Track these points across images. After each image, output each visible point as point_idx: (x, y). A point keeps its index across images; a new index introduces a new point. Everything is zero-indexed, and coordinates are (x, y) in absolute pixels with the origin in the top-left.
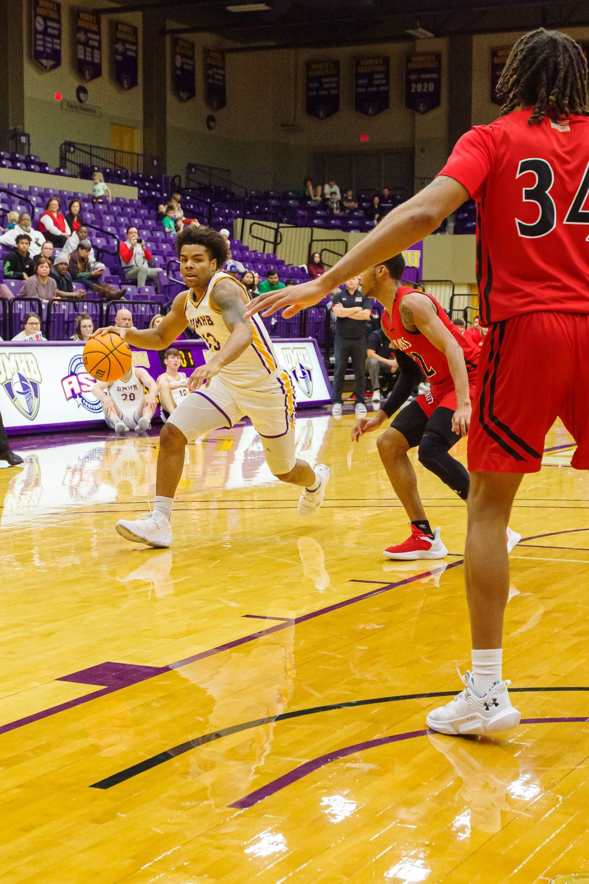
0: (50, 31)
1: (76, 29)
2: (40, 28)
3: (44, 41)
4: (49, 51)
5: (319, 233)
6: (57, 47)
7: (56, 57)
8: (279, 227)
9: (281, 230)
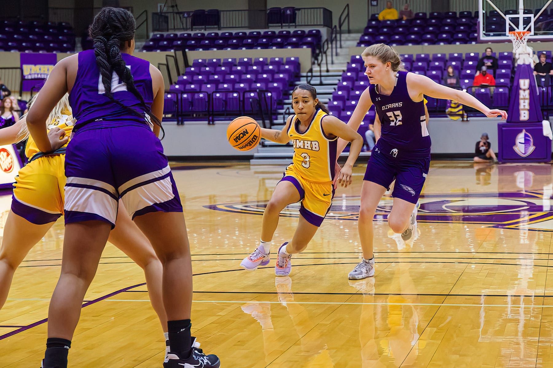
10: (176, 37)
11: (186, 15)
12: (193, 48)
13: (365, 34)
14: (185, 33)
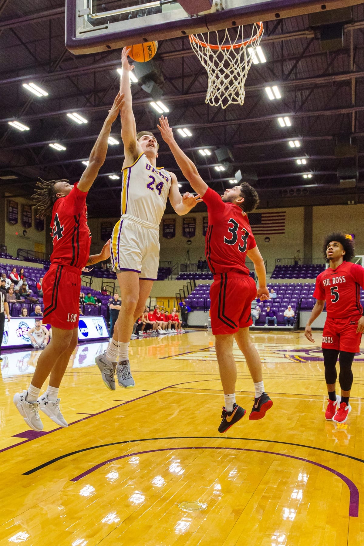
0: (14, 212)
1: (23, 211)
2: (11, 211)
3: (12, 215)
4: (14, 218)
5: (105, 280)
6: (17, 217)
7: (16, 220)
8: (91, 278)
9: (92, 279)
10: (190, 275)
11: (195, 265)
12: (198, 279)
13: (273, 274)
14: (194, 273)
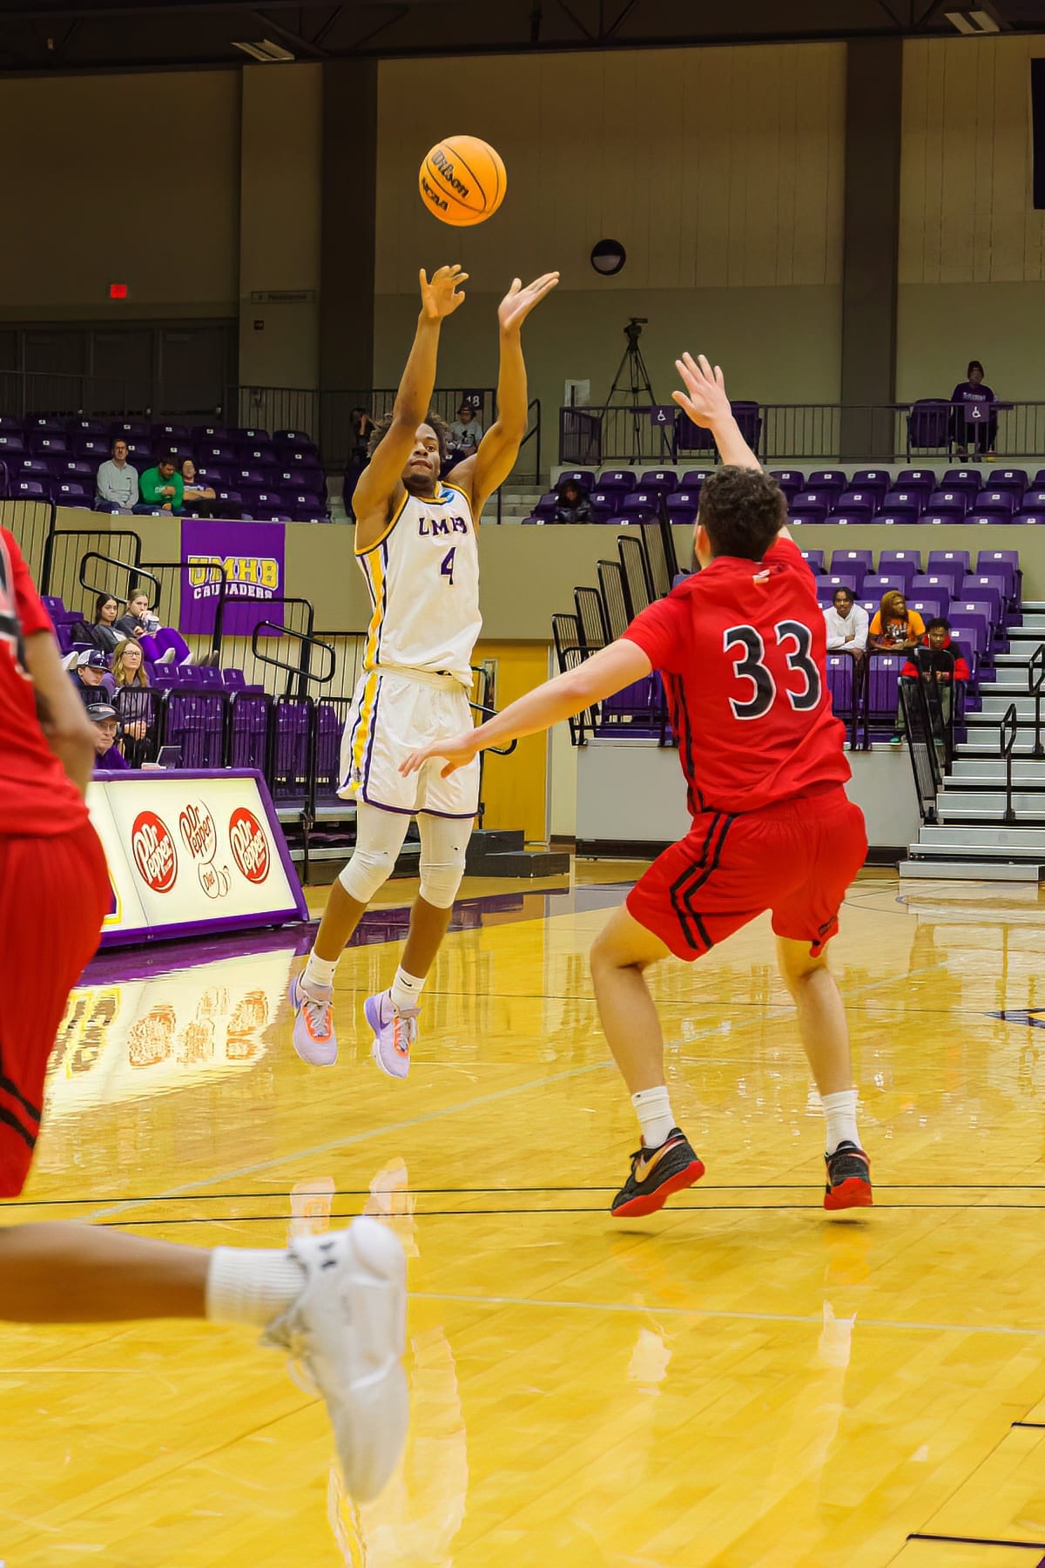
10: (631, 484)
11: (662, 416)
12: (687, 516)
14: (658, 470)
